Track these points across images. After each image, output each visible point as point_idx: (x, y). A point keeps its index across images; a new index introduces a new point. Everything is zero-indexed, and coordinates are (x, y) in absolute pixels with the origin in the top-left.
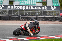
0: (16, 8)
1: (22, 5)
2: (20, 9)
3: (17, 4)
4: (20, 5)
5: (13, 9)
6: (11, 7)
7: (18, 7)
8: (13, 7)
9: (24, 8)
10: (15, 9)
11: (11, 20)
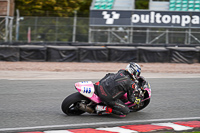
0: (158, 21)
1: (178, 10)
2: (170, 23)
3: (162, 6)
4: (172, 10)
5: (149, 24)
6: (143, 16)
7: (166, 19)
8: (147, 16)
9: (185, 21)
10: (155, 23)
11: (144, 62)
